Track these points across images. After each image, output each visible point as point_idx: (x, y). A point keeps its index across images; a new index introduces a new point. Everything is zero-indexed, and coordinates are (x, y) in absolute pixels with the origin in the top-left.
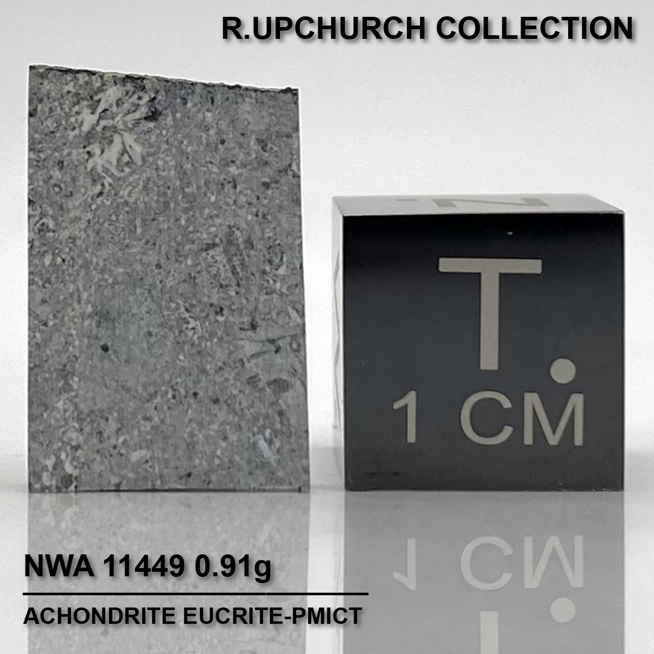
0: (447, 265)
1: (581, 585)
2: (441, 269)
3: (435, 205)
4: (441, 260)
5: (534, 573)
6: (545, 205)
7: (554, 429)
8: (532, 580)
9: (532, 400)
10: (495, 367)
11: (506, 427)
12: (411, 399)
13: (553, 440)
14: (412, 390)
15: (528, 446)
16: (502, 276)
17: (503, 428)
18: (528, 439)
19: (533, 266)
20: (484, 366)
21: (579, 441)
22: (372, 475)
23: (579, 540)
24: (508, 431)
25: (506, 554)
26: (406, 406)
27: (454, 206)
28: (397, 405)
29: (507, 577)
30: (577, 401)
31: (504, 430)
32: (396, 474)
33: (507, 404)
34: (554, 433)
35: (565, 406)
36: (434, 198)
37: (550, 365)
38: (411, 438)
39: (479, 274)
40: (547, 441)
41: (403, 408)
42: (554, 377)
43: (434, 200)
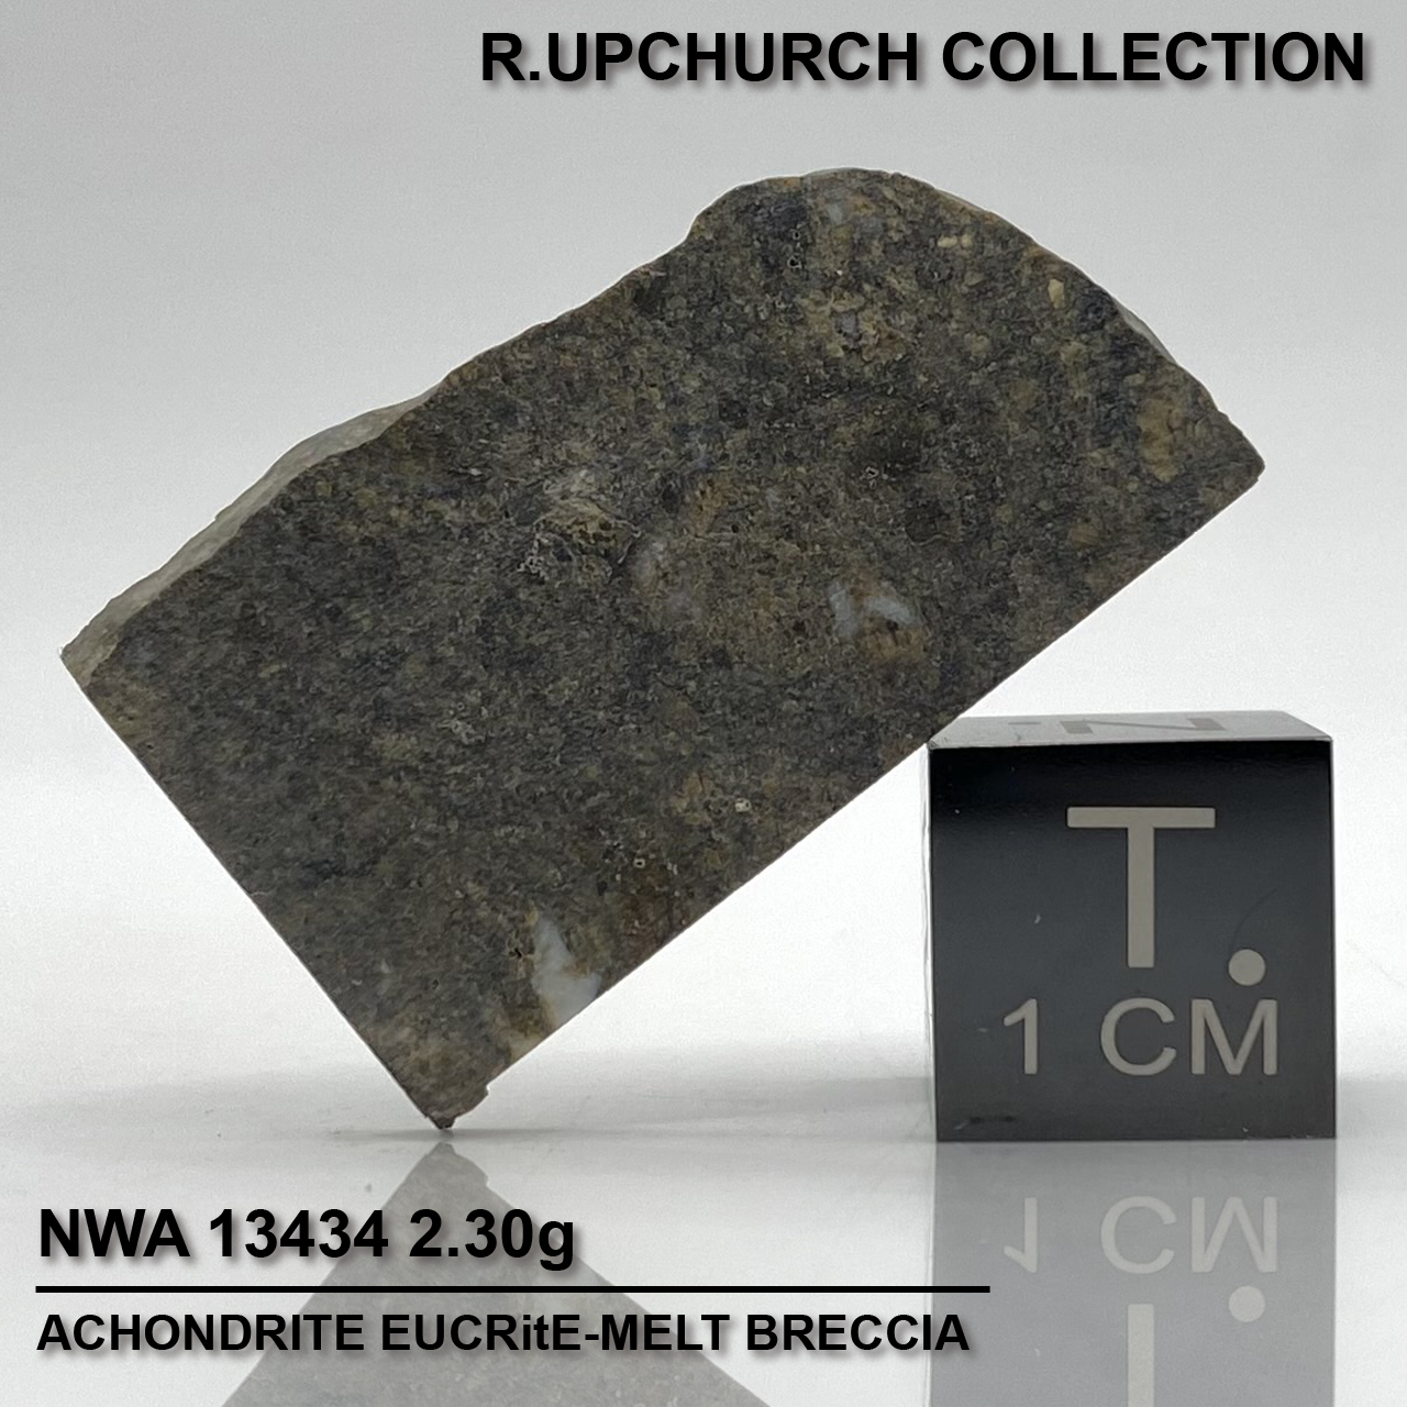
0: (1079, 817)
1: (1273, 1268)
2: (1071, 824)
3: (1063, 730)
4: (1071, 811)
5: (1206, 1250)
6: (1221, 728)
7: (1235, 1051)
8: (1203, 1261)
9: (1202, 1010)
10: (1148, 962)
11: (1166, 1049)
12: (1029, 1011)
13: (1234, 1066)
14: (1033, 998)
15: (1197, 1076)
16: (1158, 832)
17: (1162, 1051)
18: (1198, 1066)
19: (1203, 818)
20: (1133, 962)
21: (1270, 1066)
22: (975, 1121)
23: (1270, 1204)
24: (1169, 1055)
25: (1166, 1222)
26: (1023, 1021)
27: (1089, 730)
28: (1009, 1021)
29: (1167, 1256)
30: (1267, 1010)
31: (1164, 1053)
32: (1009, 1119)
33: (1167, 1015)
34: (1235, 1057)
35: (1250, 1018)
36: (1064, 720)
37: (1228, 962)
38: (1031, 1066)
39: (1126, 830)
40: (1225, 1070)
41: (1017, 1024)
42: (1233, 977)
43: (1063, 723)
